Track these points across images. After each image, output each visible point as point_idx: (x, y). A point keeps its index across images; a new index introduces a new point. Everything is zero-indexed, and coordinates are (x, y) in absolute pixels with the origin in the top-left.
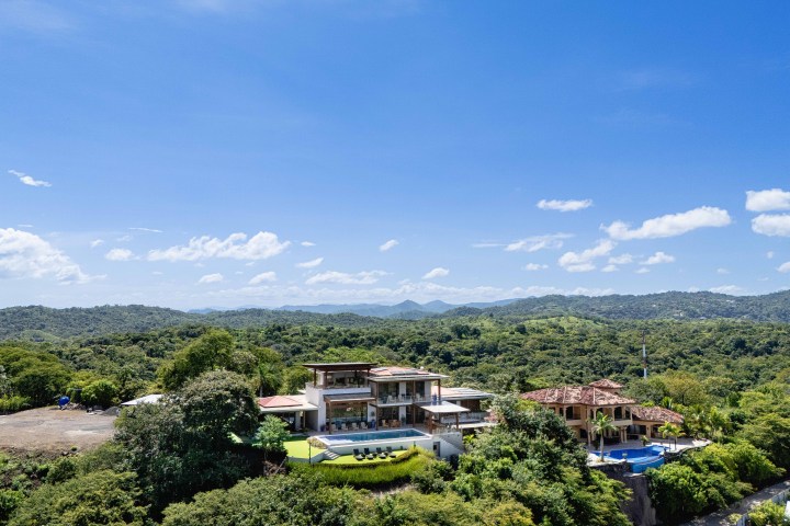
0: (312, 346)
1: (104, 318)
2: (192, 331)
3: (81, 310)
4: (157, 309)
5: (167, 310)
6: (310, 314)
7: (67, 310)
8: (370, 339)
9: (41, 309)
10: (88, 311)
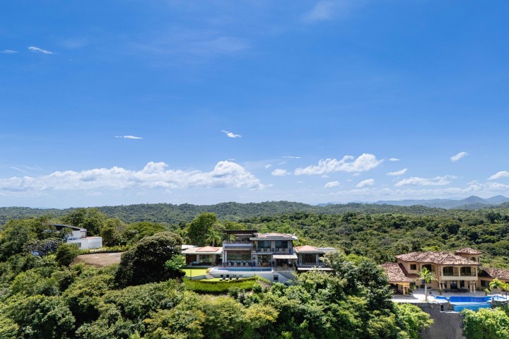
0: (371, 227)
1: (266, 209)
2: (298, 216)
3: (254, 204)
4: (295, 203)
5: (301, 204)
6: (392, 206)
7: (247, 204)
8: (414, 222)
9: (235, 204)
10: (258, 205)
